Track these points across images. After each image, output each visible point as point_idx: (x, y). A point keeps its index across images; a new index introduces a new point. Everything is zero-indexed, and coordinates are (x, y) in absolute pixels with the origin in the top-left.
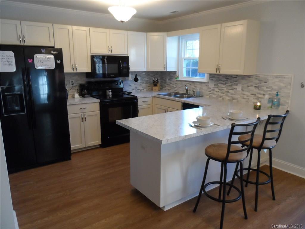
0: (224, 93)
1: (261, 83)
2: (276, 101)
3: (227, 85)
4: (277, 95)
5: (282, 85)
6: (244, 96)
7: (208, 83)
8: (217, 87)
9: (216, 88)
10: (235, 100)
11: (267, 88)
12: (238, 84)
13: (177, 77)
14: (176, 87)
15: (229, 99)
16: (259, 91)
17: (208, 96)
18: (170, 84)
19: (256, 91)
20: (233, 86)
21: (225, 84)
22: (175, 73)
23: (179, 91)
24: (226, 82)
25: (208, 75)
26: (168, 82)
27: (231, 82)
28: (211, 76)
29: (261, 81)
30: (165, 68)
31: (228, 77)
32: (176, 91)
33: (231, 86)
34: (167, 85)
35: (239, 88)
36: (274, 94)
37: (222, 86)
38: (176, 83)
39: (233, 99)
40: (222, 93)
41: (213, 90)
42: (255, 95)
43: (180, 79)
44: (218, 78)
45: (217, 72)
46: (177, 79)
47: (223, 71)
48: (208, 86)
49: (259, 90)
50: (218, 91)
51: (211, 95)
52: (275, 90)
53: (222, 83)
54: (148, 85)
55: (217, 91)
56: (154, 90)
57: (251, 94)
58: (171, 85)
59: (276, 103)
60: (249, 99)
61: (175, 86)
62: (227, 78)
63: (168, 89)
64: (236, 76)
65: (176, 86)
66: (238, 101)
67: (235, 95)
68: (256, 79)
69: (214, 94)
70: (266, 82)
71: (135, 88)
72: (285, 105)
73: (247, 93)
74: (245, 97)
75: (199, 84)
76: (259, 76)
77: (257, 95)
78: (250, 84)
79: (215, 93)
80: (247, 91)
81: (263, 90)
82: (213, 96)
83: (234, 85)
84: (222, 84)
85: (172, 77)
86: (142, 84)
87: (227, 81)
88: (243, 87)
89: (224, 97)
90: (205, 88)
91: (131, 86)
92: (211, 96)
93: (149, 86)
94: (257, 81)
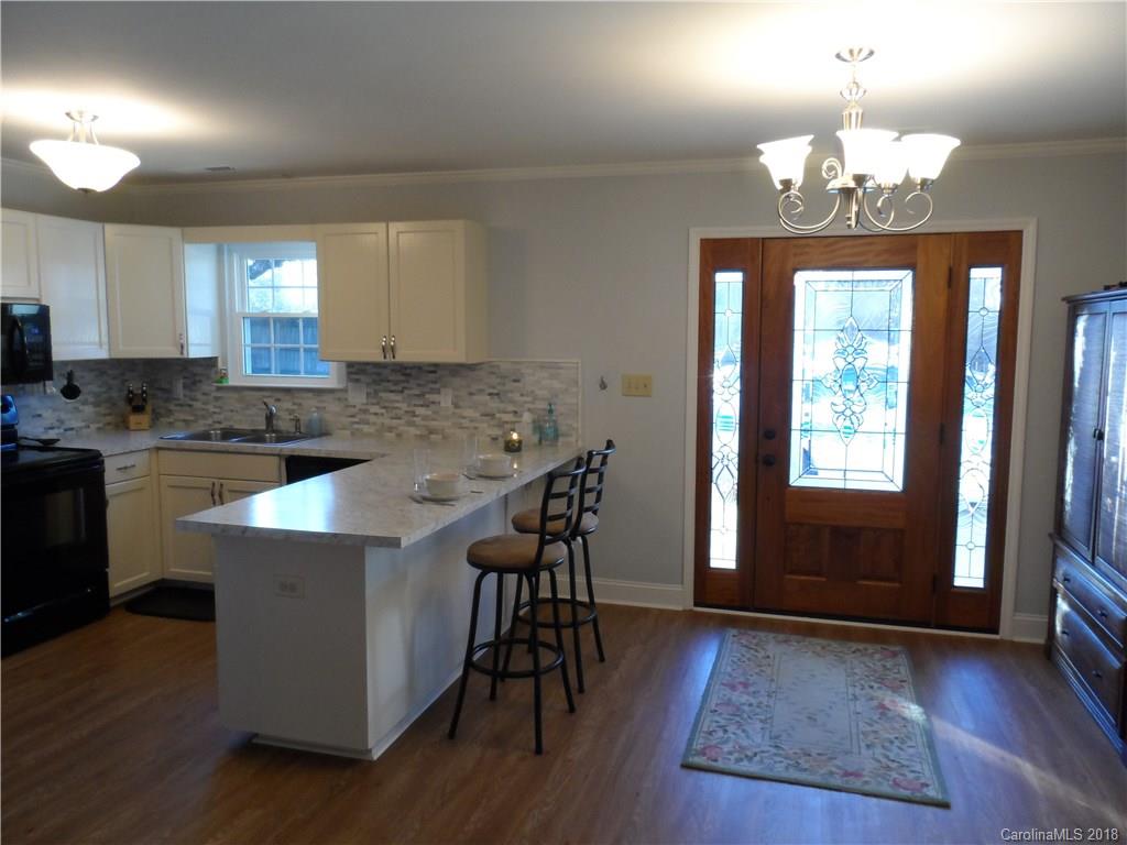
0: (400, 418)
1: (504, 384)
2: (550, 427)
3: (409, 395)
4: (551, 411)
5: (556, 385)
6: (463, 421)
7: (345, 390)
8: (374, 401)
9: (373, 404)
10: (437, 433)
11: (522, 395)
12: (443, 390)
13: (222, 377)
14: (217, 410)
15: (418, 433)
16: (502, 406)
17: (348, 432)
18: (191, 403)
19: (494, 404)
20: (427, 396)
21: (402, 392)
22: (210, 362)
23: (231, 423)
24: (405, 385)
25: (344, 365)
26: (181, 396)
27: (419, 385)
28: (351, 370)
29: (506, 377)
30: (182, 347)
31: (408, 371)
32: (219, 423)
33: (422, 395)
34: (178, 408)
35: (445, 400)
36: (539, 409)
37: (392, 396)
38: (217, 399)
39: (431, 432)
40: (392, 418)
41: (365, 411)
42: (492, 416)
43: (232, 381)
44: (379, 374)
45: (385, 357)
46: (225, 384)
47: (405, 355)
48: (346, 399)
49: (502, 402)
50: (382, 414)
51: (356, 426)
52: (544, 399)
53: (393, 388)
54: (102, 410)
55: (376, 414)
56: (132, 426)
57: (482, 415)
58: (197, 405)
59: (549, 431)
60: (476, 428)
61: (215, 407)
62: (409, 375)
63: (184, 421)
64: (435, 368)
65: (220, 407)
66: (445, 438)
67: (434, 420)
68: (493, 373)
69: (368, 423)
70: (515, 381)
71: (57, 424)
72: (571, 435)
73: (469, 413)
74: (466, 423)
75: (310, 395)
76: (498, 367)
77: (498, 415)
78: (474, 388)
79: (372, 418)
80: (470, 407)
81: (512, 402)
82: (366, 428)
83: (429, 393)
84: (392, 391)
85: (197, 378)
86: (81, 408)
87: (408, 382)
88: (456, 397)
89: (401, 428)
90: (333, 407)
91: (40, 416)
92: (357, 429)
93: (107, 411)
94: (494, 380)
